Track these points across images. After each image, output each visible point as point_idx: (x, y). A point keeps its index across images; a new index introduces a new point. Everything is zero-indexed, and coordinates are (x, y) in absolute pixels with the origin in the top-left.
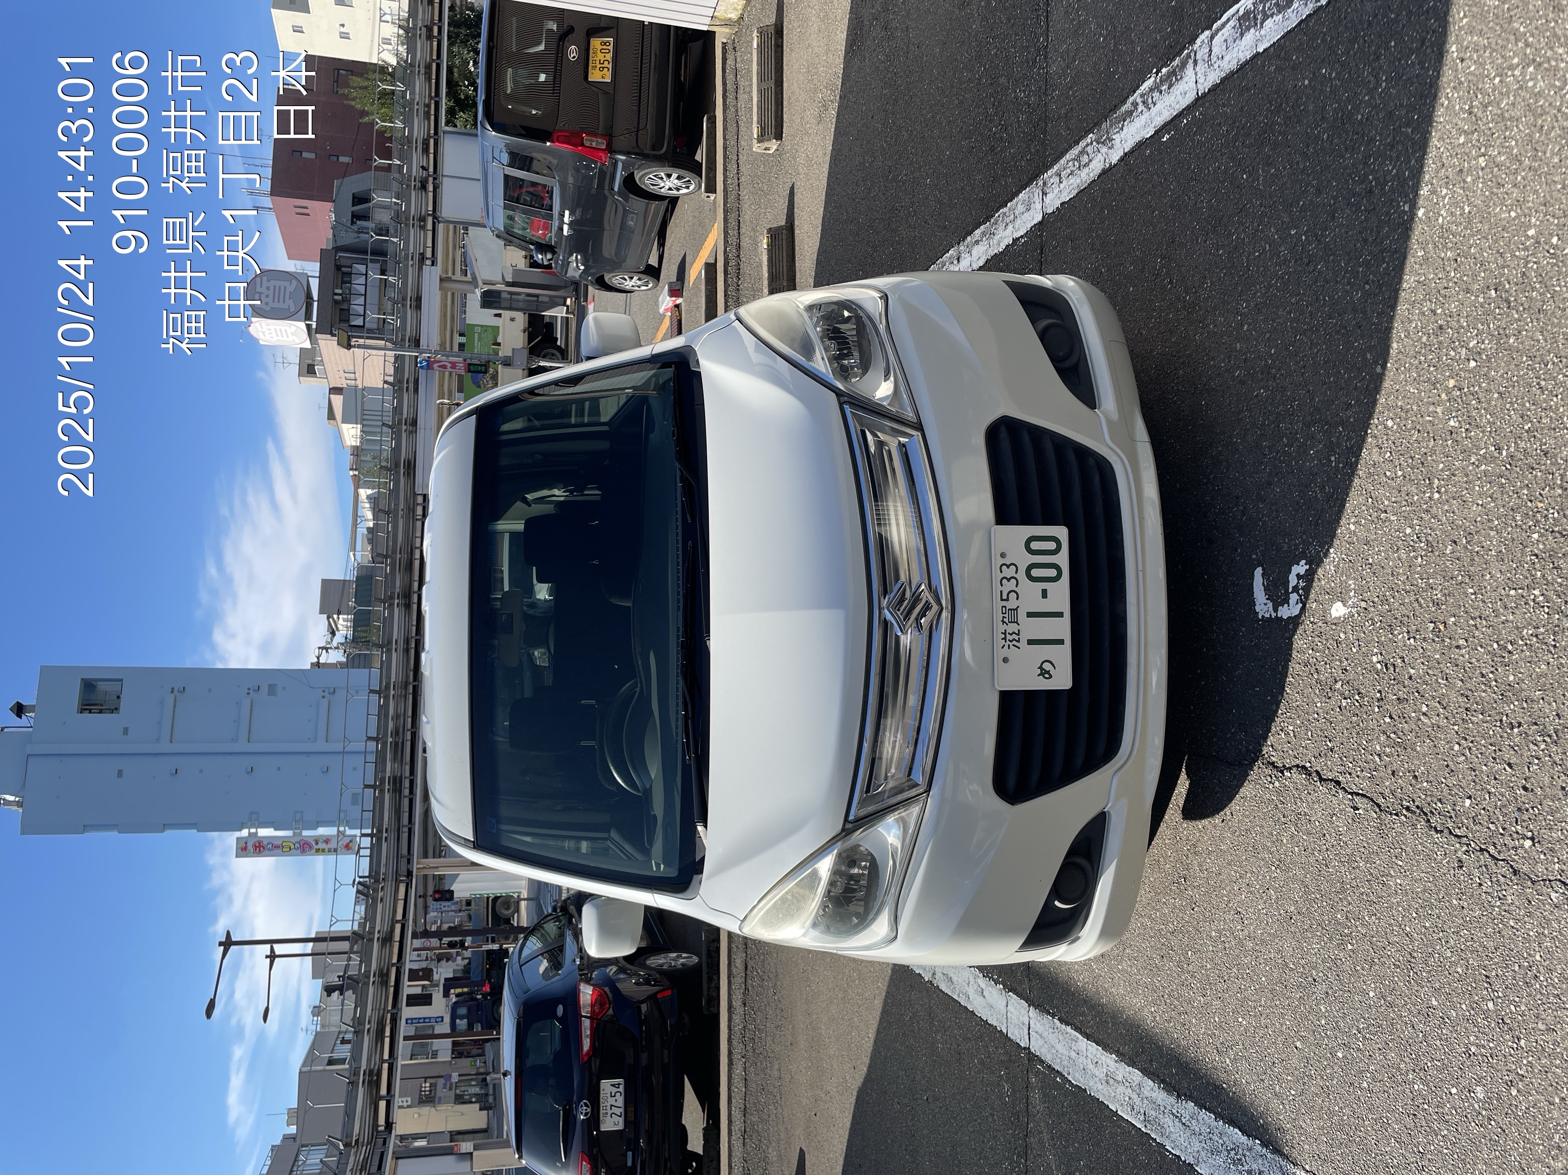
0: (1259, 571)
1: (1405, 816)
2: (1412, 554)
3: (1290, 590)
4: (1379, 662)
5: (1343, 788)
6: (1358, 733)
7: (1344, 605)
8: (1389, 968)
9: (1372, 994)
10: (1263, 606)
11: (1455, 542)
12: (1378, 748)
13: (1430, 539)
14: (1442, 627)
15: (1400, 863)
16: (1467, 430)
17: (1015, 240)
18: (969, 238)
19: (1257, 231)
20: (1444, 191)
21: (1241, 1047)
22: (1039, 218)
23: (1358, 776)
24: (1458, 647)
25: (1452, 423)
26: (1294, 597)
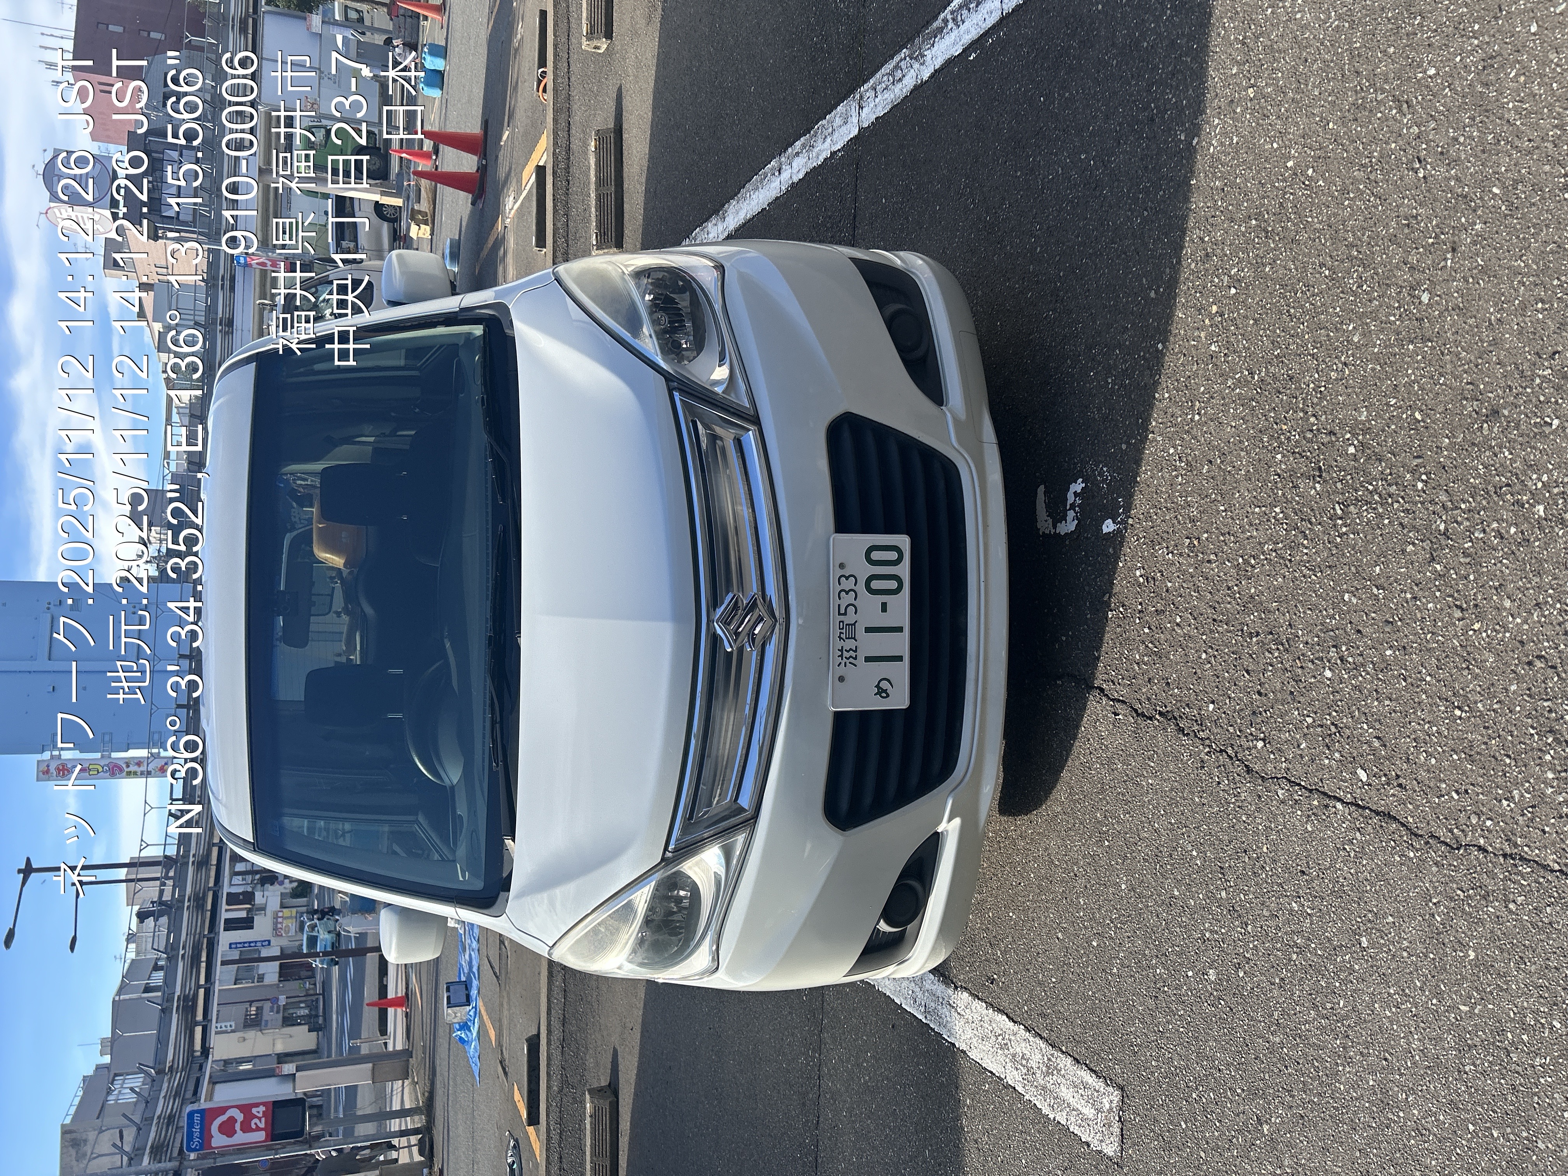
0: (1042, 488)
1: (1158, 720)
2: (1174, 474)
3: (1068, 507)
4: (1141, 576)
5: (1107, 695)
6: (1121, 644)
7: (1115, 522)
8: (1139, 862)
9: (1123, 887)
10: (1044, 523)
11: (1211, 462)
12: (1138, 657)
13: (1190, 458)
14: (1196, 543)
15: (1152, 764)
16: (1225, 354)
17: (833, 154)
18: (790, 150)
19: (1051, 154)
20: (1217, 121)
21: (1010, 939)
22: (855, 132)
23: (1119, 684)
24: (1209, 561)
25: (1213, 348)
26: (1071, 514)
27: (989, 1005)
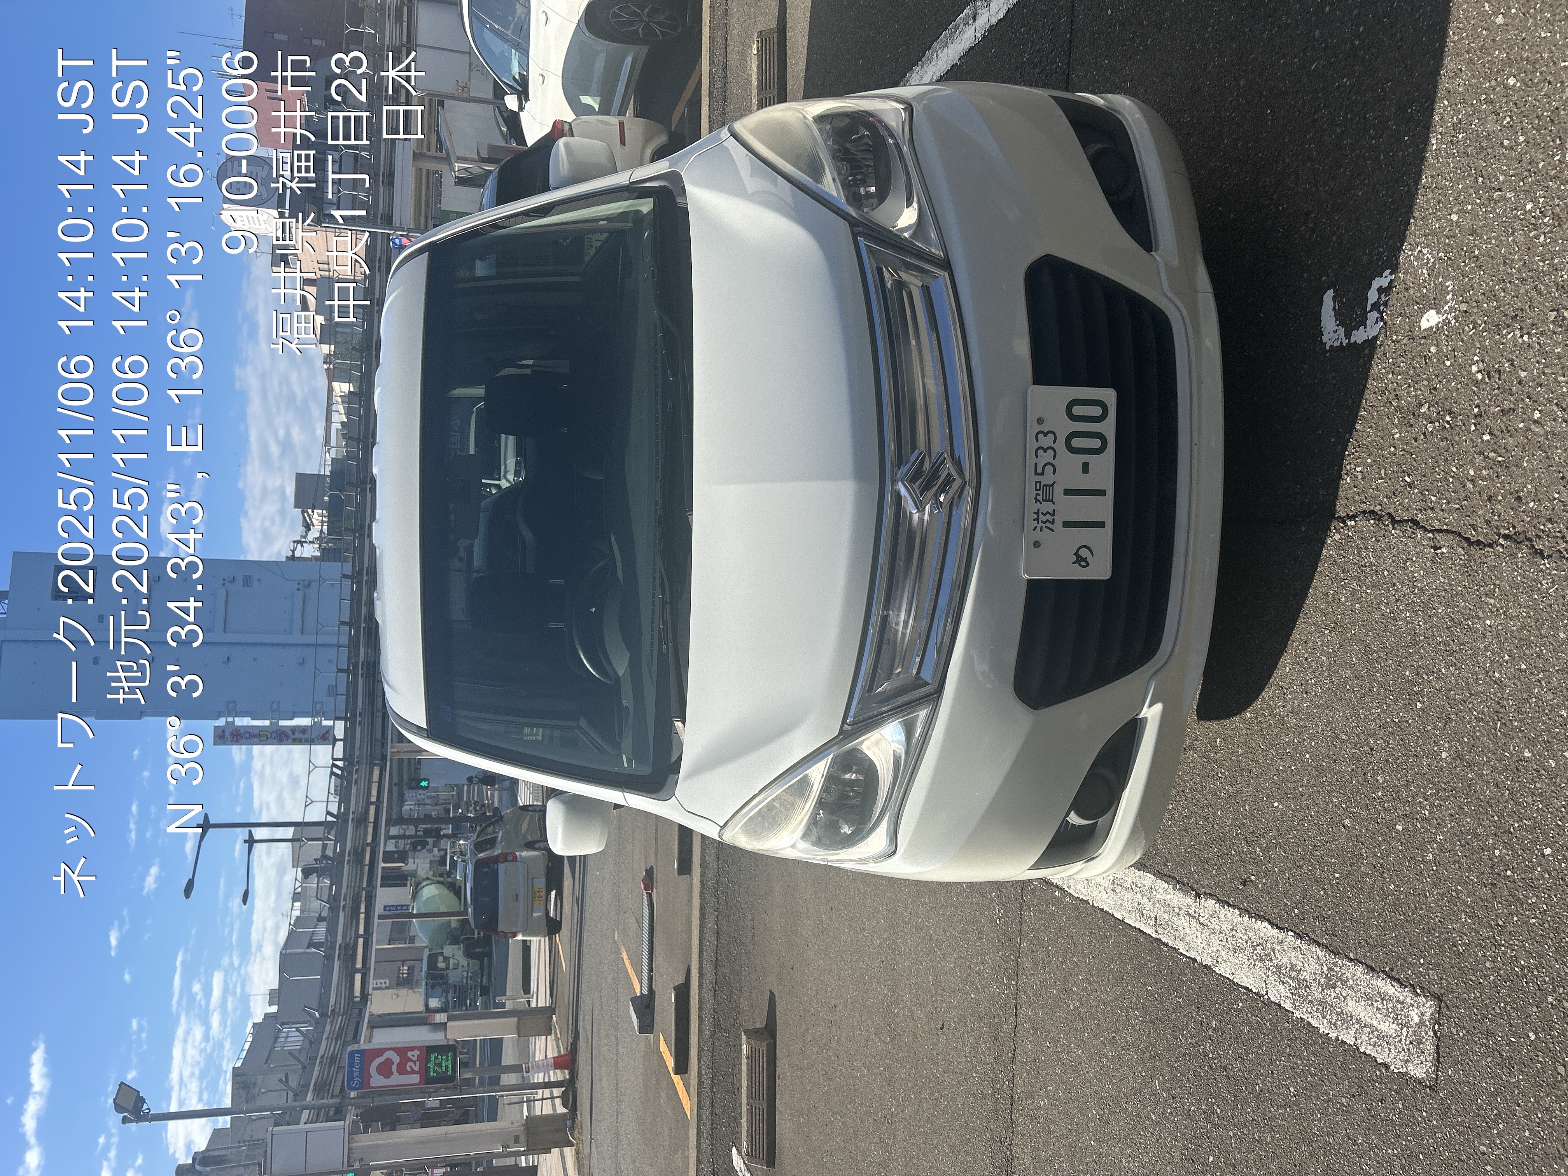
0: (1330, 293)
1: (1502, 546)
2: (1532, 234)
3: (1368, 309)
4: (1480, 371)
5: (1423, 527)
6: (1446, 460)
7: (1438, 313)
8: (1469, 723)
9: (1444, 755)
10: (1332, 334)
12: (1472, 472)
15: (1492, 601)
21: (1274, 833)
23: (1442, 510)
26: (1373, 316)
27: (1244, 911)
